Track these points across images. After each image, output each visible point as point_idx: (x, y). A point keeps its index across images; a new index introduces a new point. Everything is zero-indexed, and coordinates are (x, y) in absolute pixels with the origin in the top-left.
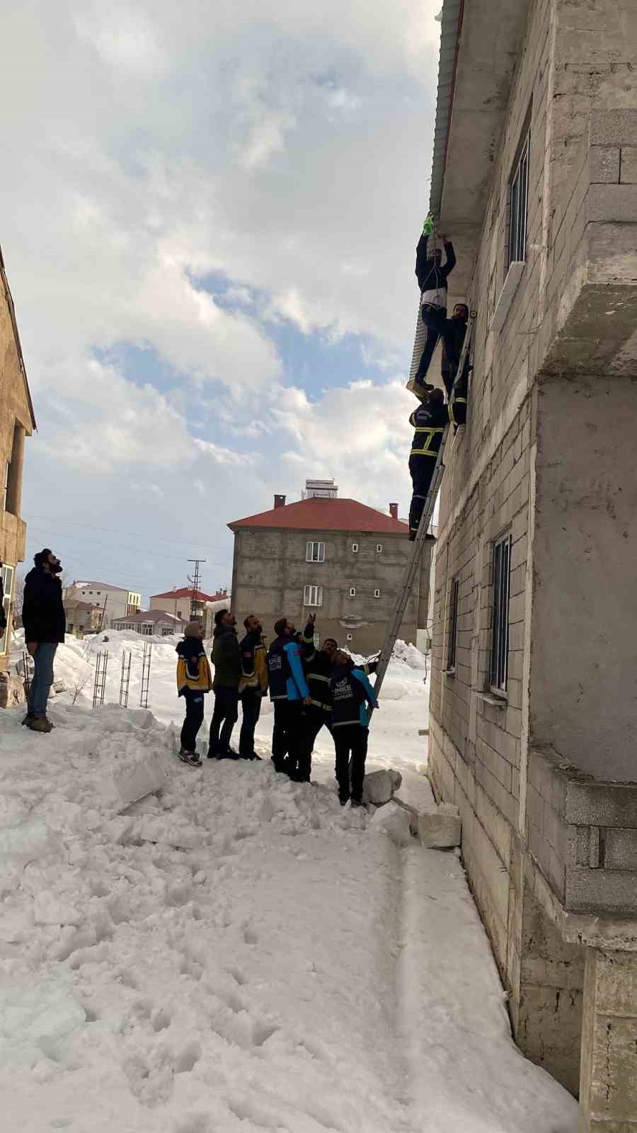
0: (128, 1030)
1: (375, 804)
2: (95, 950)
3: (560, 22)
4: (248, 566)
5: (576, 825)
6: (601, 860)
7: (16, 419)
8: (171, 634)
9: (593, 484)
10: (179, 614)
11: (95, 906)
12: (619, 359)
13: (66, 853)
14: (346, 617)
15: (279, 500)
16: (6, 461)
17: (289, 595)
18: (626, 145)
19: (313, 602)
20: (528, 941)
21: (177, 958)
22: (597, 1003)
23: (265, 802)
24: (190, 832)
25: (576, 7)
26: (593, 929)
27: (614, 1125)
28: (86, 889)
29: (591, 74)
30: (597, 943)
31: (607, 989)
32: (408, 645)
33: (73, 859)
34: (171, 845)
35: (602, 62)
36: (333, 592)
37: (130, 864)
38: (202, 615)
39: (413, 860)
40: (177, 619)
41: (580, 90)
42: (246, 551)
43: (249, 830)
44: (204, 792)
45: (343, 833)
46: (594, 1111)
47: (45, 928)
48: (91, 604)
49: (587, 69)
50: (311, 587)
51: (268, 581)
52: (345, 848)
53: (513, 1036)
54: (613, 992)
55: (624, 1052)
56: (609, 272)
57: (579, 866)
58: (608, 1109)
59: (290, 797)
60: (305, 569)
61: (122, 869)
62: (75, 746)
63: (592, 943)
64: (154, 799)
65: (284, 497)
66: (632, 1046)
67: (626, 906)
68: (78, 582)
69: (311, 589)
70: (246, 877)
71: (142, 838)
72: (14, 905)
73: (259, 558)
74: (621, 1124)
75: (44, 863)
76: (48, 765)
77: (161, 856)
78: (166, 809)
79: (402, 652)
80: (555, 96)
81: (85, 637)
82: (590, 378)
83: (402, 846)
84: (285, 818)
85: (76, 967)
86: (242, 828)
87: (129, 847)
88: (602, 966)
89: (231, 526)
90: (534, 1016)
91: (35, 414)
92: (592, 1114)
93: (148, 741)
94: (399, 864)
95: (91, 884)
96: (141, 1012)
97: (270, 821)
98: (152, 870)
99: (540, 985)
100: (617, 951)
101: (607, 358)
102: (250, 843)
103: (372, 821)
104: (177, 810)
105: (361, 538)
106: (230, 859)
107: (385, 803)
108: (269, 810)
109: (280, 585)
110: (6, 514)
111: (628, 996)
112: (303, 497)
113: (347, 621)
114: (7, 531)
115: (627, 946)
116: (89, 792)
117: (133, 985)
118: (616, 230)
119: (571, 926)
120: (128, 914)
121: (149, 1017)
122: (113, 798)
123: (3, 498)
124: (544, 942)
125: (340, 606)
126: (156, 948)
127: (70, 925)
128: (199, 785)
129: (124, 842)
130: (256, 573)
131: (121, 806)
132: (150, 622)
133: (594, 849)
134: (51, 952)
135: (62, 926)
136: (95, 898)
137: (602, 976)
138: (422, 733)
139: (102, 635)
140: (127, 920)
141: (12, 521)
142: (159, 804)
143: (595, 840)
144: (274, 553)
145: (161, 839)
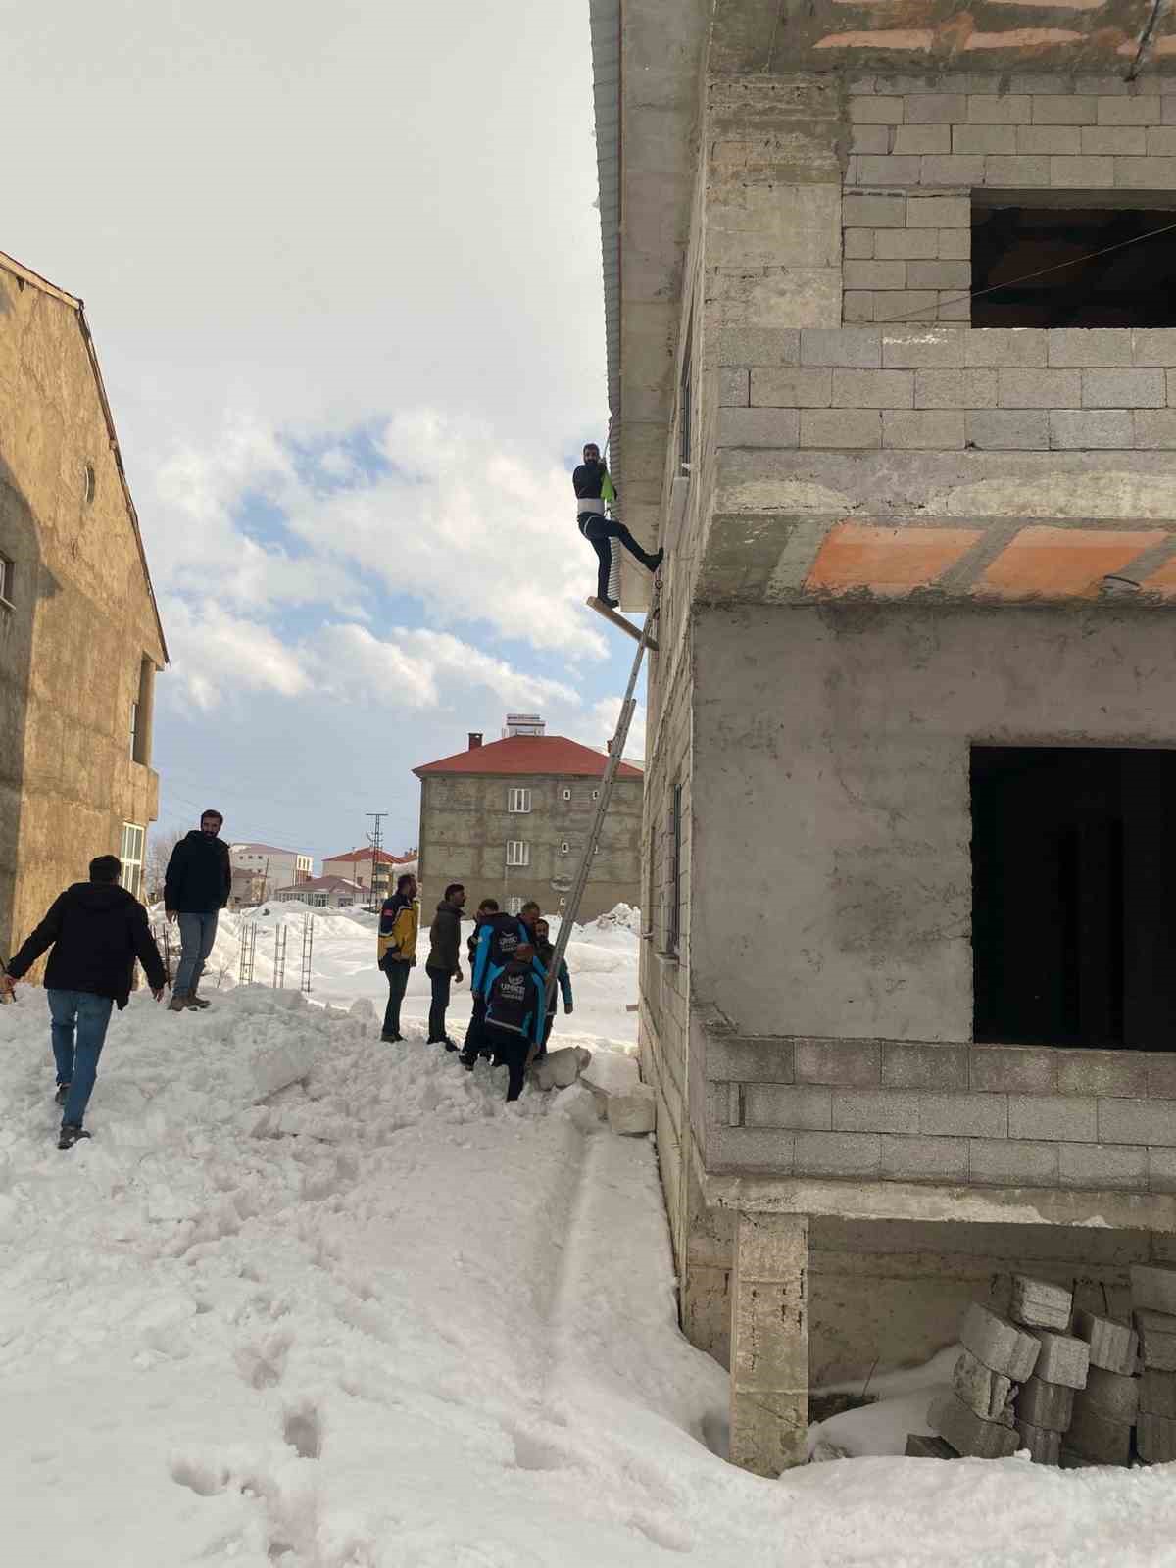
0: (242, 1321)
1: (558, 1087)
2: (215, 1245)
3: (709, 221)
4: (438, 820)
5: (714, 1081)
6: (742, 1119)
7: (144, 652)
8: (349, 904)
9: (753, 722)
10: (359, 880)
11: (219, 1202)
12: (772, 587)
13: (188, 1146)
14: (558, 878)
15: (475, 740)
16: (131, 702)
17: (489, 854)
18: (754, 367)
19: (518, 860)
20: (694, 1218)
21: (309, 1250)
22: (741, 1269)
23: (429, 1087)
24: (338, 1122)
25: (725, 205)
26: (734, 1191)
27: (759, 1397)
28: (209, 1184)
29: (744, 278)
30: (740, 1205)
31: (751, 1253)
32: (632, 909)
33: (196, 1151)
34: (312, 1137)
35: (755, 264)
36: (541, 848)
37: (264, 1158)
38: (387, 880)
39: (596, 1147)
40: (356, 885)
41: (733, 294)
42: (436, 802)
43: (409, 1120)
44: (358, 1081)
45: (517, 1120)
46: (739, 1382)
47: (162, 1224)
48: (250, 871)
49: (739, 272)
50: (515, 843)
51: (463, 837)
52: (518, 1136)
53: (680, 1322)
54: (757, 1256)
55: (770, 1320)
56: (739, 500)
57: (719, 1125)
58: (754, 1380)
59: (459, 1082)
60: (507, 822)
61: (253, 1162)
62: (206, 1029)
63: (734, 1205)
64: (299, 1088)
65: (481, 735)
66: (778, 1313)
67: (768, 1165)
68: (235, 844)
69: (515, 846)
70: (399, 1169)
71: (281, 1129)
72: (125, 1202)
73: (452, 810)
74: (768, 1395)
75: (161, 1156)
76: (172, 1051)
77: (303, 1149)
78: (313, 1099)
79: (625, 918)
80: (706, 301)
81: (242, 911)
82: (748, 607)
83: (589, 1133)
84: (452, 1106)
85: (192, 1263)
86: (401, 1117)
87: (265, 1140)
88: (745, 1230)
89: (416, 771)
90: (702, 1300)
91: (167, 644)
92: (737, 1385)
93: (294, 1024)
94: (582, 1154)
95: (216, 1180)
96: (262, 1305)
97: (435, 1109)
98: (290, 1165)
99: (707, 1266)
100: (761, 1213)
101: (760, 586)
102: (407, 1133)
103: (554, 1106)
104: (325, 1100)
105: (574, 783)
106: (382, 1150)
107: (570, 1085)
108: (433, 1097)
109: (478, 841)
110: (132, 765)
111: (774, 1261)
112: (503, 734)
113: (560, 883)
114: (134, 785)
115: (770, 1208)
116: (221, 1081)
117: (256, 1278)
118: (746, 457)
119: (711, 1189)
120: (258, 1210)
121: (269, 1310)
122: (248, 1087)
123: (129, 746)
124: (711, 1219)
125: (551, 864)
126: (285, 1242)
127: (190, 1219)
128: (353, 1072)
129: (258, 1135)
130: (448, 828)
131: (257, 1096)
132: (324, 891)
133: (734, 1106)
134: (167, 1250)
135: (180, 1222)
136: (220, 1193)
137: (746, 1242)
138: (630, 1008)
139: (262, 908)
140: (255, 1215)
141: (141, 773)
142: (305, 1092)
143: (734, 1096)
144: (470, 804)
145: (302, 1131)
